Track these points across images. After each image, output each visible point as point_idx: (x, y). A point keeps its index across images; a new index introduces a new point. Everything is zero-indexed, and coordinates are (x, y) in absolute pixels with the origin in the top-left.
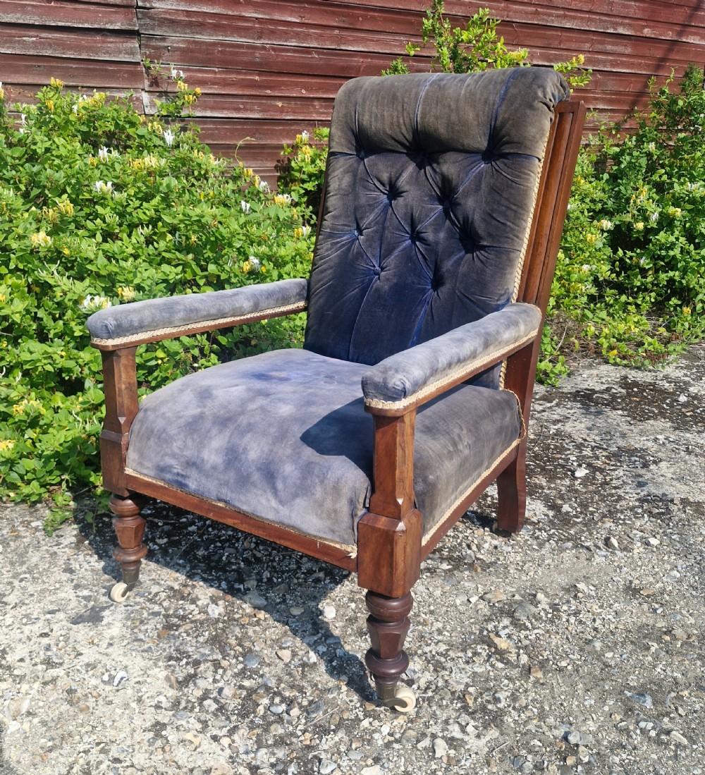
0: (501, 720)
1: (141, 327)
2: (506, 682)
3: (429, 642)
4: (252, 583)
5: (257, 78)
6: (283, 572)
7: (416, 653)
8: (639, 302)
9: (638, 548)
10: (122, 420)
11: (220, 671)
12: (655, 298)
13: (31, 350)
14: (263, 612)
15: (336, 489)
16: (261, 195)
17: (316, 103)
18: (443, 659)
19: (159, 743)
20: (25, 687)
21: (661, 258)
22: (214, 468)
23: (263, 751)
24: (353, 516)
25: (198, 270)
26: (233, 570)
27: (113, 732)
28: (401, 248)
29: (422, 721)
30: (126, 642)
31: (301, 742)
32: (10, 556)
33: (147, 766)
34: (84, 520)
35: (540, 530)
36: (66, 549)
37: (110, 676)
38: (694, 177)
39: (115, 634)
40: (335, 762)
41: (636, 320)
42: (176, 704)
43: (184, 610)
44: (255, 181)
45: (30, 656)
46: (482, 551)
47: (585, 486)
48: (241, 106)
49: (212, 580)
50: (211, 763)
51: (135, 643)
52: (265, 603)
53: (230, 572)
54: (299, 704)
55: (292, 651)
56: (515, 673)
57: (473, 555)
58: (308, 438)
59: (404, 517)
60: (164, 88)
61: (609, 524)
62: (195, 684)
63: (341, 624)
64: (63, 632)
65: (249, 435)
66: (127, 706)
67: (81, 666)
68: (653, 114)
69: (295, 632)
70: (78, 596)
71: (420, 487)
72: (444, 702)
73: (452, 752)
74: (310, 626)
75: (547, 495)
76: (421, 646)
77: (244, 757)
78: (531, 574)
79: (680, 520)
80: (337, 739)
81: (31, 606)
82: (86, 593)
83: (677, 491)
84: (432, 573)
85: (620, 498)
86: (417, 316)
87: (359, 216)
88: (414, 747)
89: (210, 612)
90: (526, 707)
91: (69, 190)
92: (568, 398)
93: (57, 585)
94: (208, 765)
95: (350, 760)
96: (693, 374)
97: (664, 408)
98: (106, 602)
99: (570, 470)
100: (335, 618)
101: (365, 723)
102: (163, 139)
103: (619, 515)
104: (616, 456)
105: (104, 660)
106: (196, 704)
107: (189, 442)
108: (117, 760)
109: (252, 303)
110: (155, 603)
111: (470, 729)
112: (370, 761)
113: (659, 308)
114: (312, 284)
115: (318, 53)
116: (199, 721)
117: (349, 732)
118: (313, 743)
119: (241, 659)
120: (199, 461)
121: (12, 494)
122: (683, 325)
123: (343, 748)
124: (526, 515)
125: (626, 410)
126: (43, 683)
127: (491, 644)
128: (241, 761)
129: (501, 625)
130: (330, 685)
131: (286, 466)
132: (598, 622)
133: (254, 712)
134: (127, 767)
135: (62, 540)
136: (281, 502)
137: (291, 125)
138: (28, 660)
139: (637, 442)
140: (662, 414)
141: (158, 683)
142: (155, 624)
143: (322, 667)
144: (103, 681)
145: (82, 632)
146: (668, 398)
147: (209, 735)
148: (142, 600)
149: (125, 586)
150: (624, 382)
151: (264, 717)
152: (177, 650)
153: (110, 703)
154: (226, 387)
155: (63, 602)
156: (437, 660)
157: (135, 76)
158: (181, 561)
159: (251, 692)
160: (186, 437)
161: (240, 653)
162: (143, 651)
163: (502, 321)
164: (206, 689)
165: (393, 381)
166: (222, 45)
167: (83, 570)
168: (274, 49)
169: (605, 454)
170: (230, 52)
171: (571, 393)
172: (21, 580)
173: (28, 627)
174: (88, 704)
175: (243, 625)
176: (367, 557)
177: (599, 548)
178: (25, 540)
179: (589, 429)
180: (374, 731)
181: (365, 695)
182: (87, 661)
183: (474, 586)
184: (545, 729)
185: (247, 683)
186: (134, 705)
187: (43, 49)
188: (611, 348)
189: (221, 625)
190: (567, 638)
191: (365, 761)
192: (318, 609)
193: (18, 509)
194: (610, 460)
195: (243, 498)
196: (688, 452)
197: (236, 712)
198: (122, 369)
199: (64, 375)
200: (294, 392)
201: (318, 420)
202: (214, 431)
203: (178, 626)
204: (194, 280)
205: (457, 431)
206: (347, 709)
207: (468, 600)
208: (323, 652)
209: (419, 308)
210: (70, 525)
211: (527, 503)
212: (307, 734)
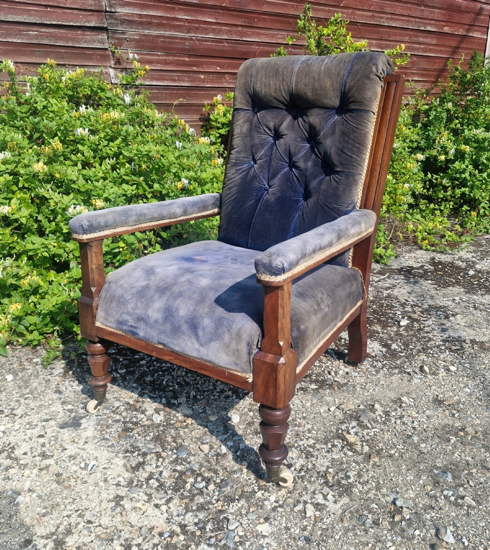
0: (351, 491)
1: (107, 226)
2: (354, 464)
3: (303, 438)
4: (183, 399)
5: (187, 59)
6: (204, 392)
7: (293, 446)
8: (442, 208)
9: (442, 373)
10: (93, 289)
11: (161, 460)
12: (453, 206)
13: (34, 242)
14: (190, 419)
15: (238, 336)
16: (190, 138)
17: (227, 76)
18: (311, 450)
19: (118, 510)
20: (27, 472)
21: (456, 179)
22: (156, 322)
23: (190, 514)
24: (250, 353)
25: (147, 188)
26: (171, 391)
27: (87, 503)
28: (282, 173)
29: (298, 492)
30: (97, 440)
31: (215, 507)
32: (18, 382)
33: (110, 525)
34: (69, 357)
35: (377, 361)
36: (57, 377)
37: (85, 464)
38: (478, 126)
39: (89, 435)
40: (238, 521)
41: (440, 220)
42: (130, 483)
43: (137, 418)
44: (186, 128)
45: (31, 451)
46: (338, 376)
47: (407, 331)
48: (177, 78)
49: (156, 397)
50: (154, 523)
51: (103, 441)
52: (192, 413)
53: (168, 392)
54: (214, 481)
55: (210, 445)
56: (360, 458)
57: (332, 378)
58: (219, 301)
59: (284, 354)
60: (124, 65)
61: (423, 357)
62: (144, 469)
63: (243, 426)
64: (54, 434)
65: (180, 299)
66: (97, 484)
67: (66, 457)
68: (451, 84)
69: (212, 432)
70: (64, 409)
71: (295, 334)
72: (313, 479)
73: (318, 513)
74: (222, 428)
75: (381, 337)
76: (297, 441)
77: (177, 518)
78: (371, 391)
79: (470, 354)
80: (240, 505)
81: (32, 416)
82: (70, 407)
83: (468, 334)
84: (304, 391)
85: (430, 340)
86: (293, 218)
87: (254, 151)
88: (292, 510)
89: (154, 419)
90: (368, 482)
91: (59, 134)
92: (395, 272)
93: (50, 402)
94: (152, 524)
95: (248, 519)
96: (478, 256)
97: (459, 279)
98: (84, 413)
99: (397, 321)
100: (239, 423)
101: (259, 494)
102: (123, 100)
103: (429, 350)
104: (427, 311)
105: (82, 453)
106: (144, 483)
107: (139, 305)
108: (90, 522)
109: (182, 210)
110: (117, 413)
111: (330, 497)
112: (262, 520)
113: (455, 212)
114: (223, 197)
115: (228, 43)
116: (146, 494)
117: (248, 501)
118: (224, 508)
119: (175, 451)
120: (145, 317)
121: (20, 340)
122: (471, 223)
123: (244, 512)
124: (368, 352)
125: (434, 280)
126: (40, 469)
127: (344, 439)
128: (174, 521)
129: (351, 426)
130: (236, 468)
131: (205, 320)
132: (416, 423)
133: (184, 488)
134: (97, 526)
135: (54, 371)
136: (201, 345)
137: (210, 90)
138: (29, 453)
139: (441, 301)
140: (458, 283)
141: (118, 468)
142: (116, 428)
143: (230, 456)
144: (81, 468)
145: (67, 434)
146: (462, 272)
147: (152, 504)
148: (108, 412)
149: (96, 402)
150: (433, 262)
151: (190, 491)
152: (132, 446)
153: (86, 482)
154: (164, 267)
155: (54, 414)
156: (308, 451)
157: (105, 58)
158: (135, 385)
159: (182, 473)
160: (137, 301)
161: (175, 447)
162: (108, 447)
163: (350, 221)
164: (151, 472)
165: (276, 262)
166: (164, 37)
167: (68, 391)
168: (198, 40)
169: (420, 309)
170: (168, 42)
171: (397, 269)
172: (26, 399)
173: (30, 431)
174: (70, 483)
175: (177, 428)
176: (259, 382)
177: (416, 373)
178: (28, 371)
179: (409, 293)
180: (265, 500)
181: (259, 475)
182: (69, 454)
183: (332, 400)
184: (380, 496)
185: (179, 468)
186: (101, 484)
187: (42, 39)
188: (424, 239)
189: (162, 428)
190: (395, 434)
191: (259, 520)
192: (227, 416)
193: (24, 350)
194: (423, 314)
195: (175, 342)
196: (475, 308)
197: (171, 488)
198: (93, 255)
199: (56, 259)
200: (210, 270)
201: (226, 289)
202: (156, 297)
203: (133, 429)
204: (145, 194)
205: (320, 295)
206: (247, 485)
207: (329, 409)
208: (231, 446)
209: (295, 213)
210: (60, 360)
211: (368, 343)
212: (219, 502)
